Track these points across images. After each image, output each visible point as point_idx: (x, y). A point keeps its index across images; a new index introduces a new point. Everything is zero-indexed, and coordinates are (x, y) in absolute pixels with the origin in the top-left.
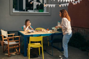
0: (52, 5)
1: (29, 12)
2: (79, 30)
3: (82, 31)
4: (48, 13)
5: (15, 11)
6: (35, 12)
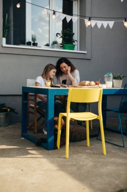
1: (40, 47)
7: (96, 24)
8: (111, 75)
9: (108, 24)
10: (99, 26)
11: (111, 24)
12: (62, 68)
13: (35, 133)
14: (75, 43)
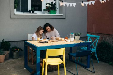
0: (71, 4)
1: (36, 13)
2: (104, 38)
3: (108, 39)
4: (62, 15)
5: (17, 12)
6: (44, 14)
7: (66, 5)
8: (73, 34)
9: (73, 5)
10: (68, 5)
11: (74, 4)
12: (47, 29)
13: (32, 65)
14: (57, 9)
